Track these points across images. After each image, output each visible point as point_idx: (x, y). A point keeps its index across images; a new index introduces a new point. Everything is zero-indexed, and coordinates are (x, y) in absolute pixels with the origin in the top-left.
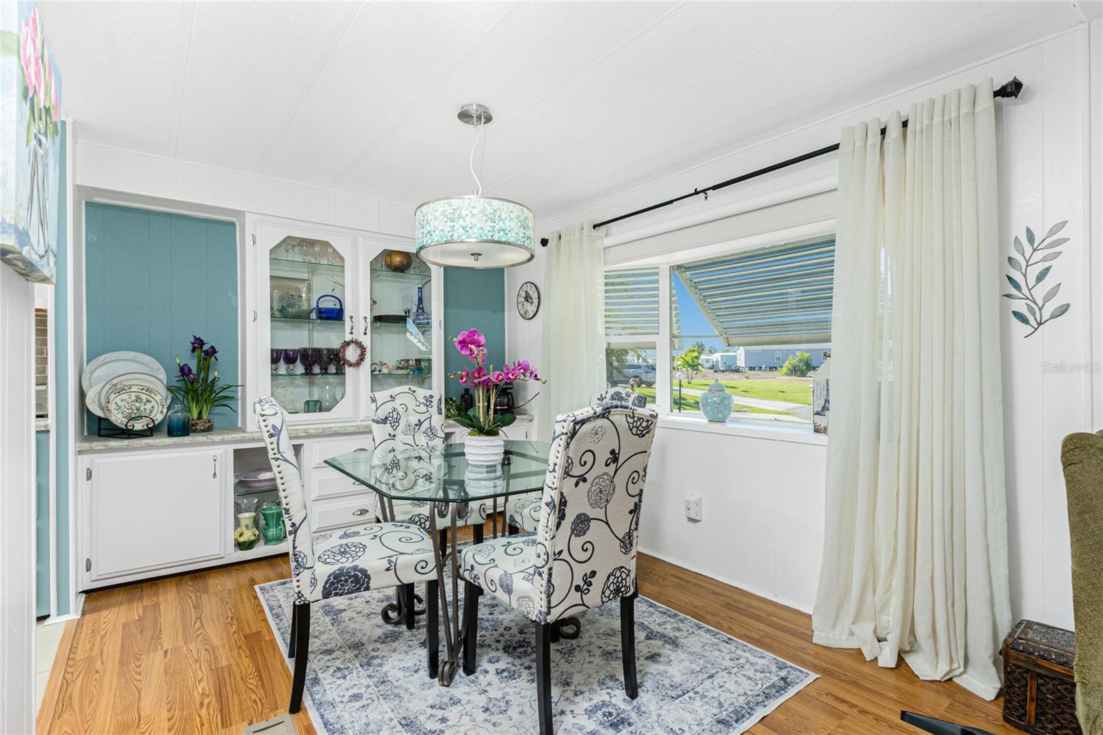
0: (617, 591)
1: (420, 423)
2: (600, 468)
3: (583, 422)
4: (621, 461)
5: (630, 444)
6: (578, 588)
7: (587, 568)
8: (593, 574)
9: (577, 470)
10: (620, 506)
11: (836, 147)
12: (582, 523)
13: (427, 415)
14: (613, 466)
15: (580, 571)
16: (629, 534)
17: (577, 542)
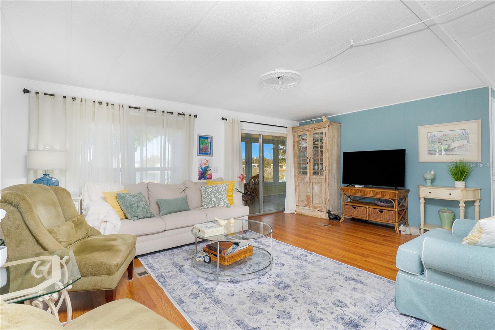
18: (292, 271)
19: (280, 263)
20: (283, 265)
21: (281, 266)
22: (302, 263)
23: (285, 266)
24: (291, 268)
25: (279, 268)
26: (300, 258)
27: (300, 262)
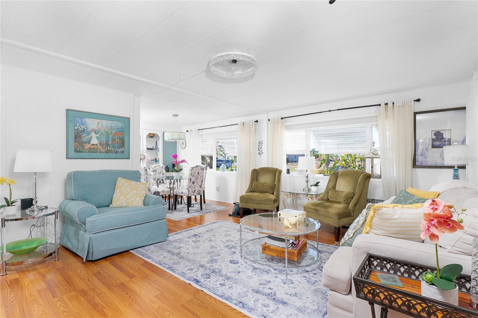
0: (199, 194)
1: (161, 172)
2: (196, 175)
3: (194, 168)
4: (199, 174)
5: (201, 171)
6: (193, 192)
7: (194, 189)
8: (195, 190)
9: (193, 175)
10: (199, 181)
11: (238, 124)
12: (193, 183)
13: (162, 170)
14: (198, 174)
15: (194, 190)
16: (201, 185)
17: (193, 185)
18: (222, 257)
19: (234, 264)
20: (231, 262)
21: (232, 260)
22: (211, 265)
23: (229, 261)
24: (223, 260)
25: (234, 259)
26: (212, 271)
27: (212, 266)
